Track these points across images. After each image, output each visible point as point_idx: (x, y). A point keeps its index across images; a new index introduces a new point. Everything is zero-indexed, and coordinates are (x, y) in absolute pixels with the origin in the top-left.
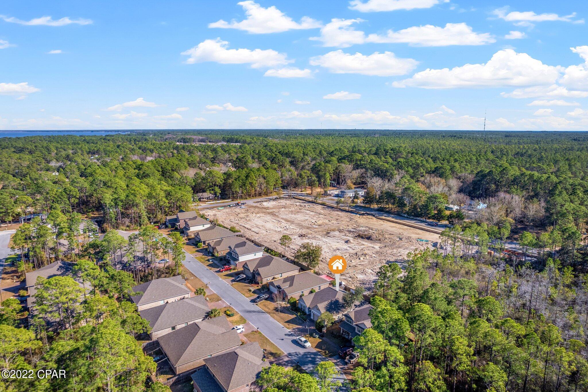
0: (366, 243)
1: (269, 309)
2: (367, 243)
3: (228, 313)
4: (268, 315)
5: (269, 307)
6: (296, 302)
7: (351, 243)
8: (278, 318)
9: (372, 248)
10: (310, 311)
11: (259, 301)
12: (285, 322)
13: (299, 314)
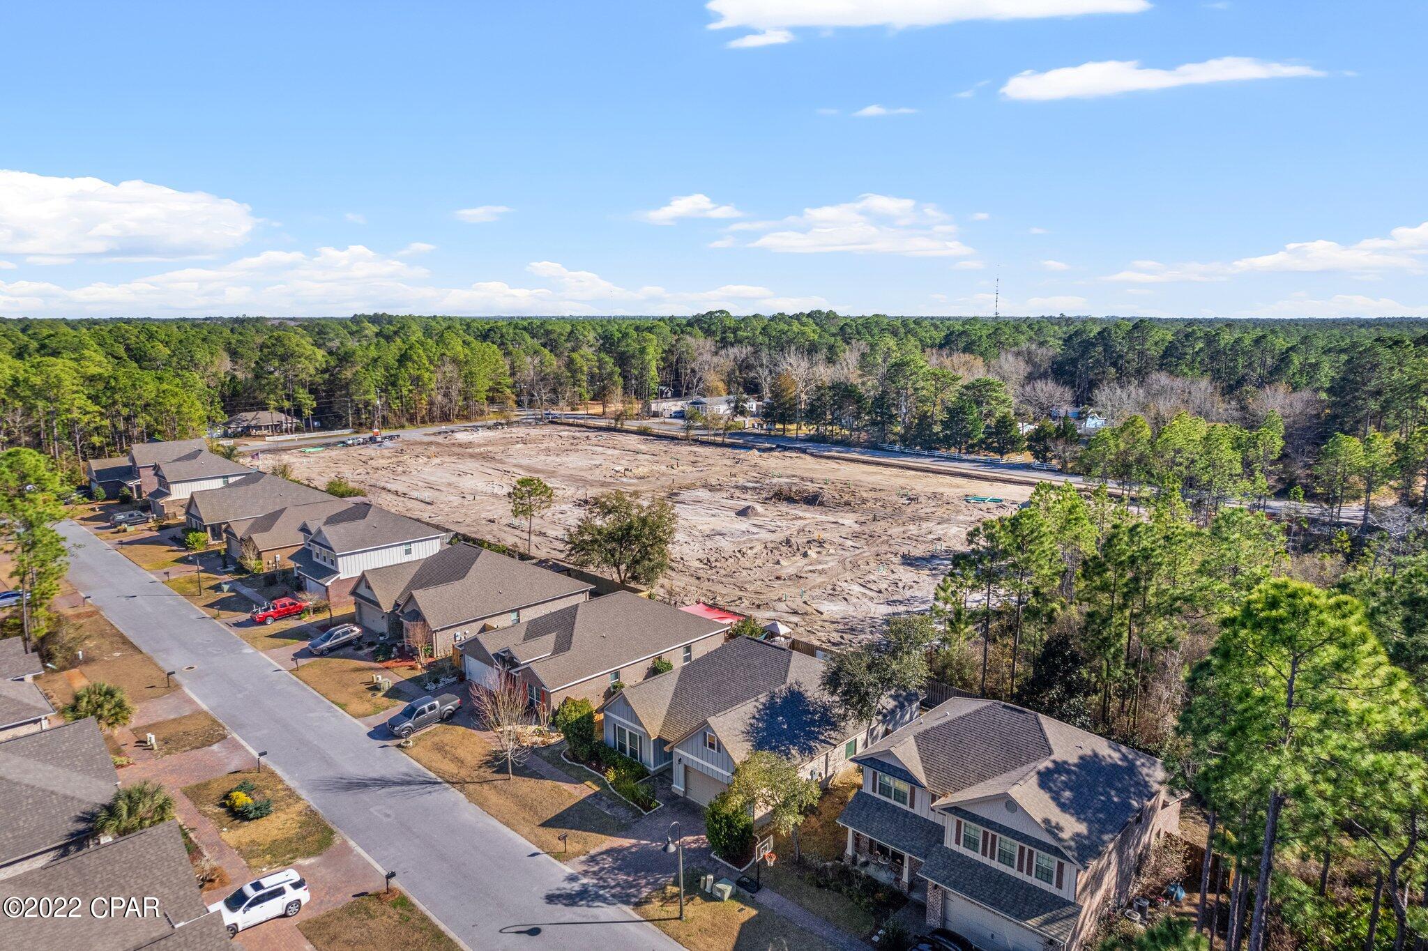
0: (808, 515)
1: (460, 762)
2: (811, 516)
3: (241, 799)
4: (454, 795)
5: (461, 753)
6: (590, 716)
7: (757, 514)
8: (507, 805)
9: (833, 526)
10: (669, 756)
11: (411, 731)
12: (542, 825)
13: (611, 776)
